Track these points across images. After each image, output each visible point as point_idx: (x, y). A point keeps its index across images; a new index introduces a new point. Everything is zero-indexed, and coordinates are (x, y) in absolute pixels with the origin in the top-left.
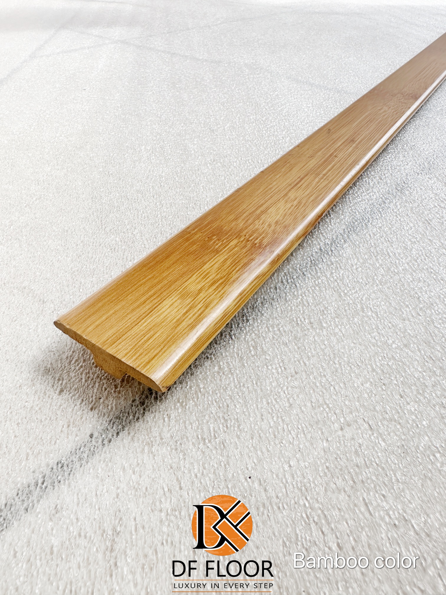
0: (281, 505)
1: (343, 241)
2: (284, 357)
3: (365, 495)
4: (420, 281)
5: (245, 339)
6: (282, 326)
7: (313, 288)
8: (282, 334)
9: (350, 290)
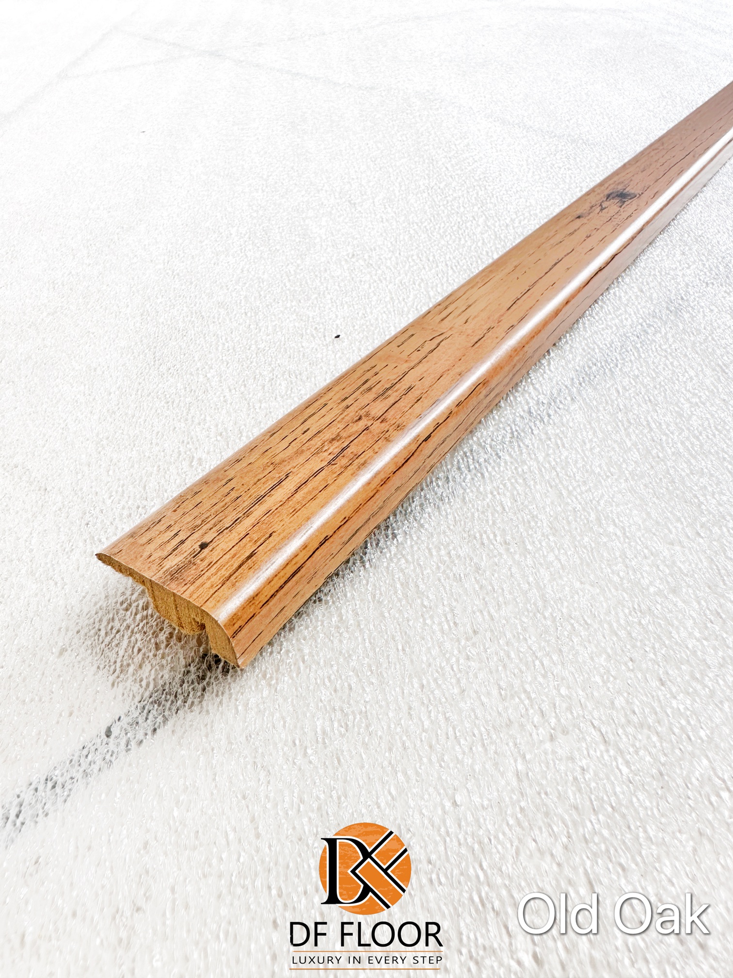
0: (434, 876)
1: (569, 398)
2: (454, 604)
3: (588, 863)
4: (702, 474)
5: (387, 568)
6: (454, 549)
7: (513, 481)
8: (453, 562)
9: (579, 486)
